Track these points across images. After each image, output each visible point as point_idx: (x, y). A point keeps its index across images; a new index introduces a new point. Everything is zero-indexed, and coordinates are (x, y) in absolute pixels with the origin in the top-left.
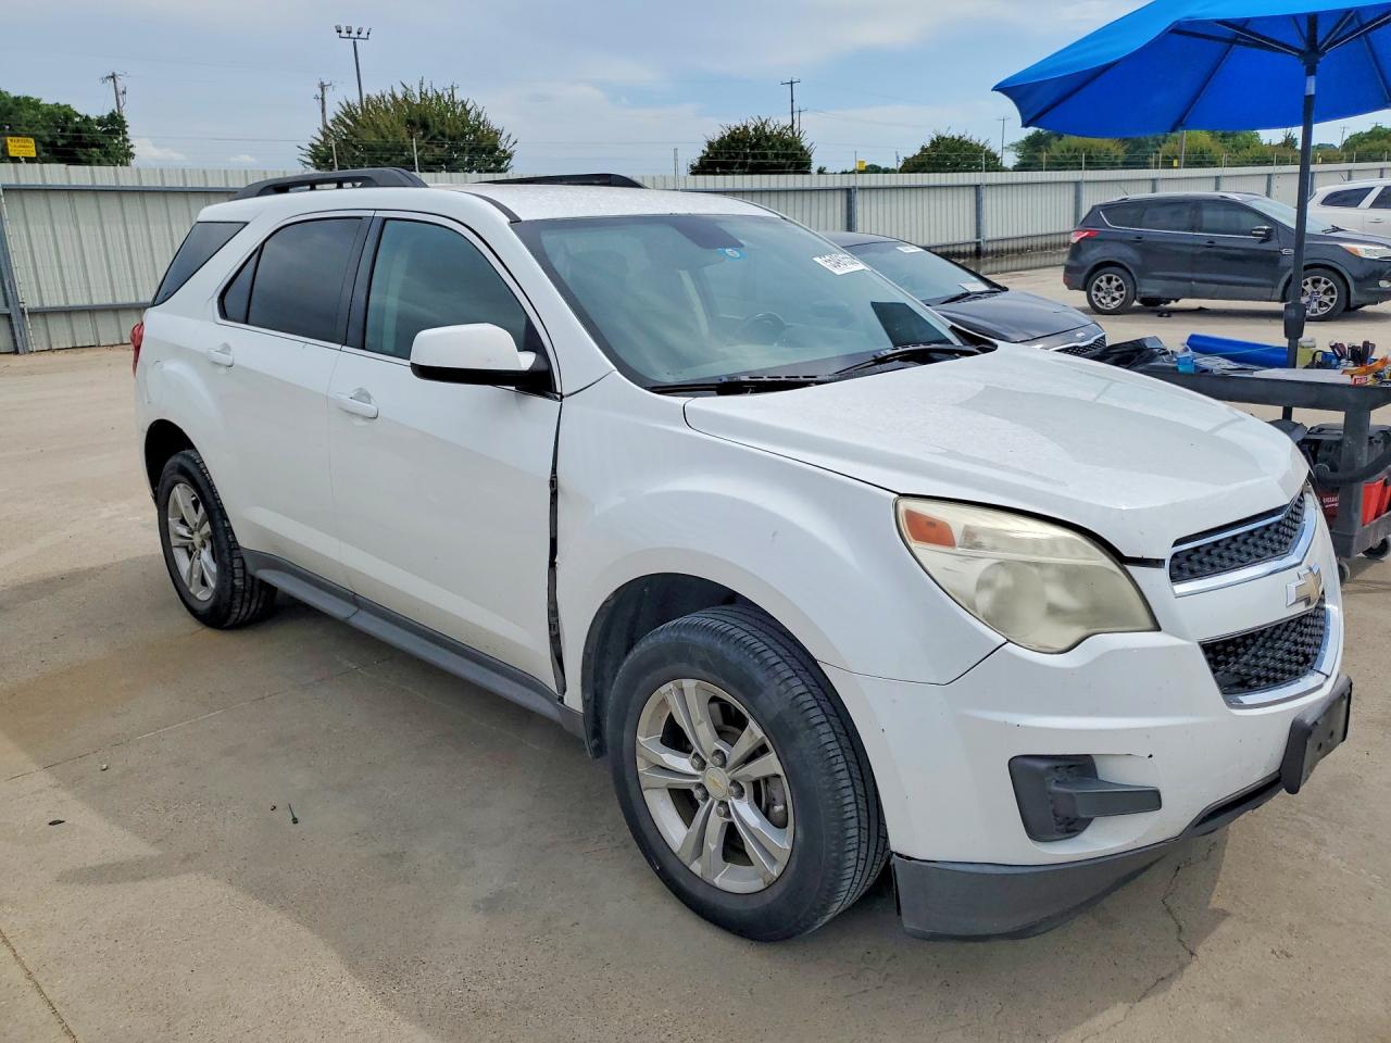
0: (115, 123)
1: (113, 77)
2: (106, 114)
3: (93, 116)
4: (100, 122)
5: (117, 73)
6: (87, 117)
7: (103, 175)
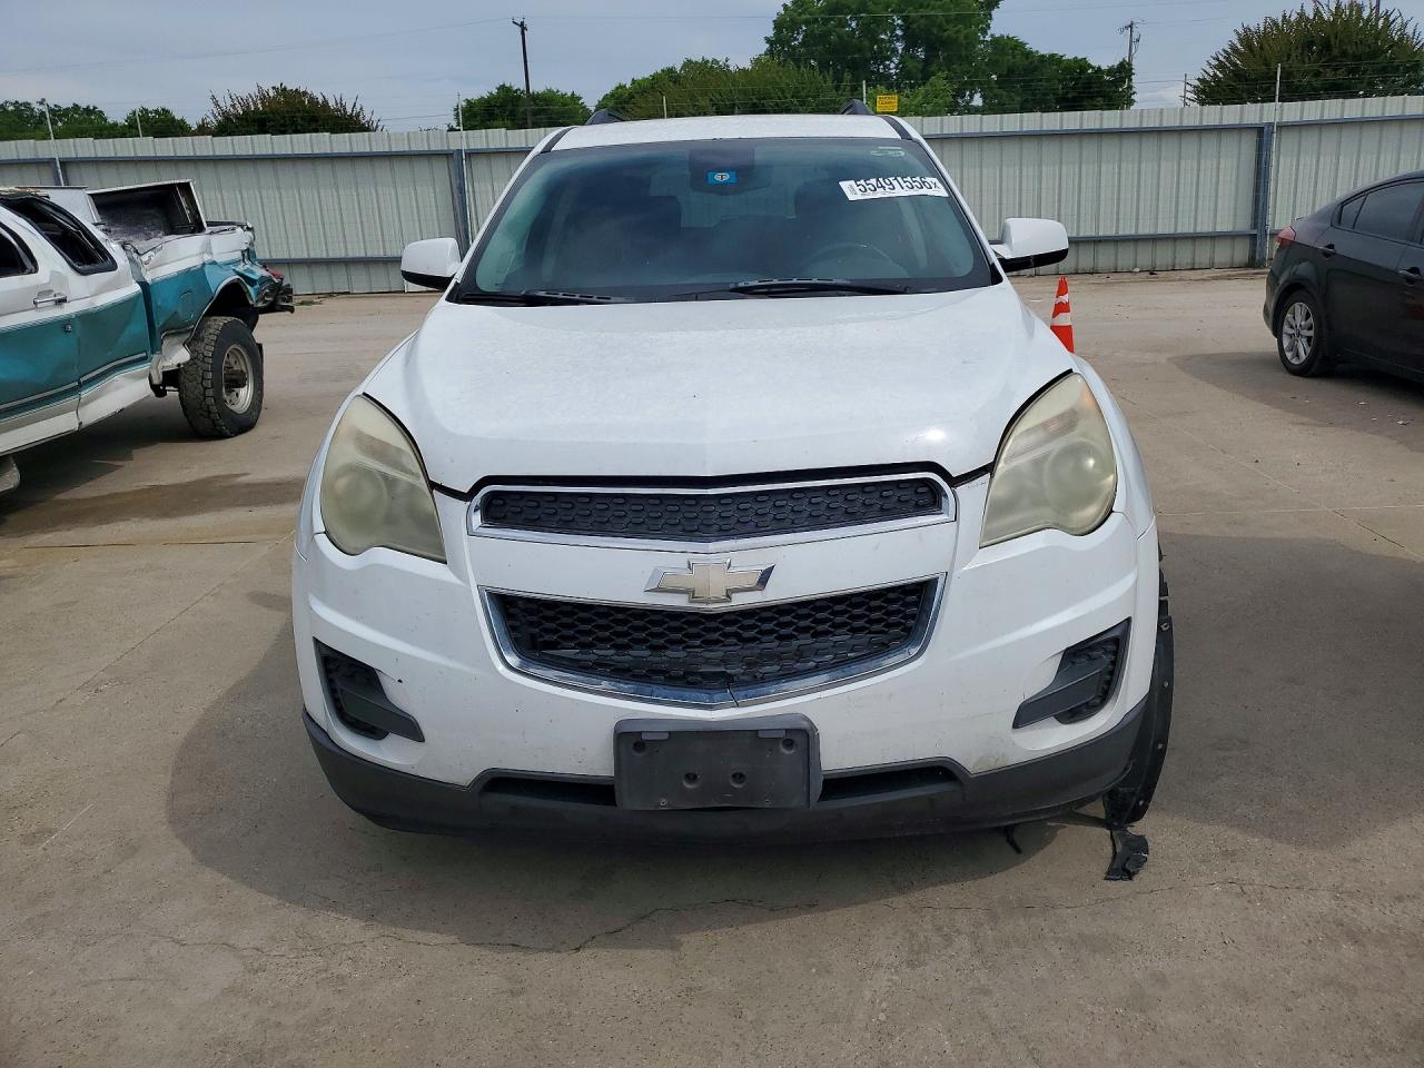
0: (1124, 71)
1: (1131, 26)
2: (1116, 63)
3: (1104, 67)
4: (1110, 71)
5: (1134, 21)
6: (1099, 68)
7: (1110, 119)
